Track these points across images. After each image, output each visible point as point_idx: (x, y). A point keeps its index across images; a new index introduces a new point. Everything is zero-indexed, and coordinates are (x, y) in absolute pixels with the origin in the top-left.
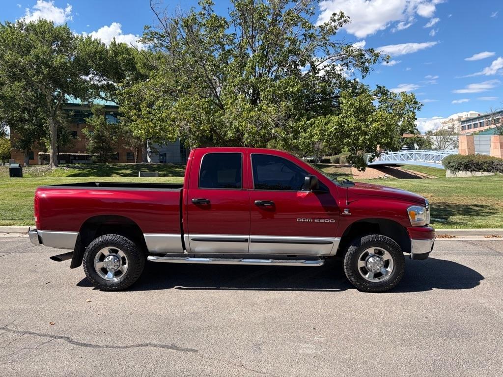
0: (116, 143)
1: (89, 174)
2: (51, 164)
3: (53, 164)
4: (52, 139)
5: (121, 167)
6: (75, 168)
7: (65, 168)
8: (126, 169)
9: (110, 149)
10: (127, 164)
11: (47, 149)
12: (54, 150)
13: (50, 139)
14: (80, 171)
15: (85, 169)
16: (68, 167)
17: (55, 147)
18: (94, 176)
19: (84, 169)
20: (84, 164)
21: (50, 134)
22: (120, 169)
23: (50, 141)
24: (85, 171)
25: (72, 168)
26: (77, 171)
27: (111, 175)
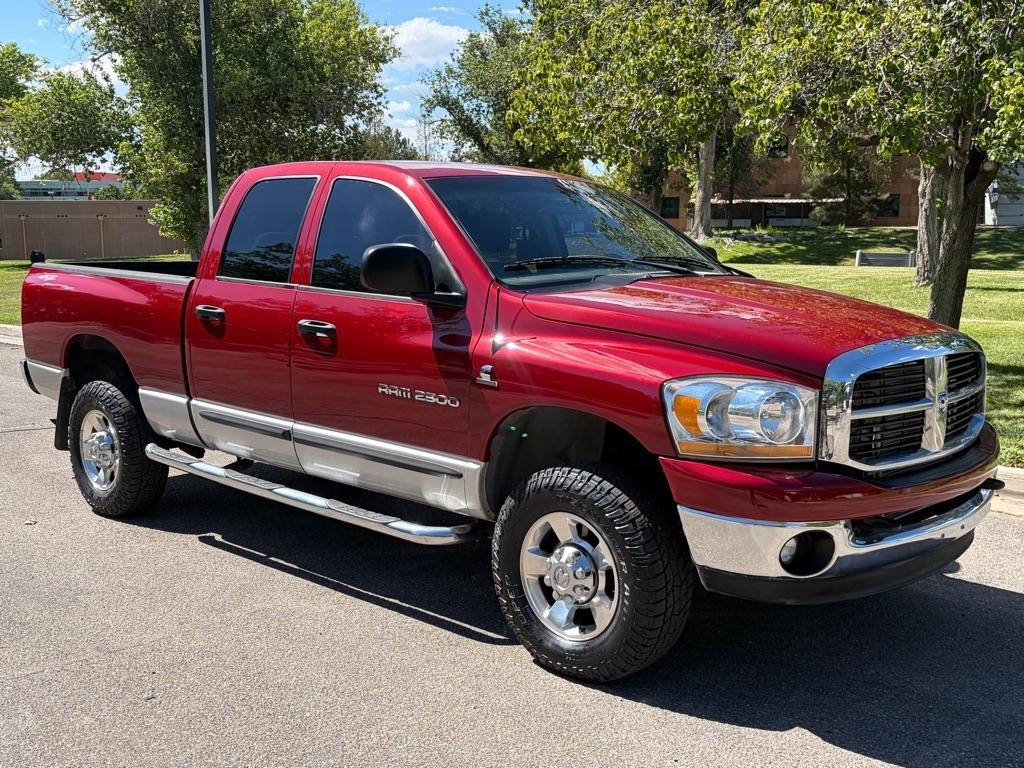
0: (886, 164)
1: (782, 257)
2: (697, 230)
3: (700, 230)
4: (701, 161)
5: (878, 237)
6: (750, 239)
7: (726, 240)
8: (891, 244)
9: (867, 184)
10: (899, 228)
11: (692, 188)
12: (705, 191)
13: (698, 162)
14: (762, 250)
15: (778, 241)
16: (735, 237)
17: (709, 184)
18: (792, 262)
19: (772, 244)
20: (779, 227)
21: (698, 149)
22: (874, 245)
23: (698, 167)
24: (773, 250)
25: (744, 239)
26: (754, 249)
27: (841, 260)
